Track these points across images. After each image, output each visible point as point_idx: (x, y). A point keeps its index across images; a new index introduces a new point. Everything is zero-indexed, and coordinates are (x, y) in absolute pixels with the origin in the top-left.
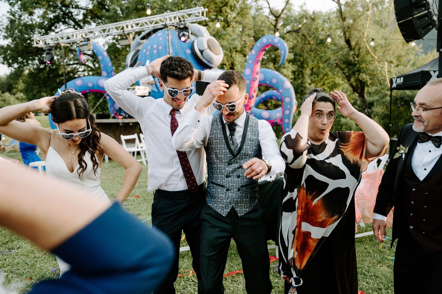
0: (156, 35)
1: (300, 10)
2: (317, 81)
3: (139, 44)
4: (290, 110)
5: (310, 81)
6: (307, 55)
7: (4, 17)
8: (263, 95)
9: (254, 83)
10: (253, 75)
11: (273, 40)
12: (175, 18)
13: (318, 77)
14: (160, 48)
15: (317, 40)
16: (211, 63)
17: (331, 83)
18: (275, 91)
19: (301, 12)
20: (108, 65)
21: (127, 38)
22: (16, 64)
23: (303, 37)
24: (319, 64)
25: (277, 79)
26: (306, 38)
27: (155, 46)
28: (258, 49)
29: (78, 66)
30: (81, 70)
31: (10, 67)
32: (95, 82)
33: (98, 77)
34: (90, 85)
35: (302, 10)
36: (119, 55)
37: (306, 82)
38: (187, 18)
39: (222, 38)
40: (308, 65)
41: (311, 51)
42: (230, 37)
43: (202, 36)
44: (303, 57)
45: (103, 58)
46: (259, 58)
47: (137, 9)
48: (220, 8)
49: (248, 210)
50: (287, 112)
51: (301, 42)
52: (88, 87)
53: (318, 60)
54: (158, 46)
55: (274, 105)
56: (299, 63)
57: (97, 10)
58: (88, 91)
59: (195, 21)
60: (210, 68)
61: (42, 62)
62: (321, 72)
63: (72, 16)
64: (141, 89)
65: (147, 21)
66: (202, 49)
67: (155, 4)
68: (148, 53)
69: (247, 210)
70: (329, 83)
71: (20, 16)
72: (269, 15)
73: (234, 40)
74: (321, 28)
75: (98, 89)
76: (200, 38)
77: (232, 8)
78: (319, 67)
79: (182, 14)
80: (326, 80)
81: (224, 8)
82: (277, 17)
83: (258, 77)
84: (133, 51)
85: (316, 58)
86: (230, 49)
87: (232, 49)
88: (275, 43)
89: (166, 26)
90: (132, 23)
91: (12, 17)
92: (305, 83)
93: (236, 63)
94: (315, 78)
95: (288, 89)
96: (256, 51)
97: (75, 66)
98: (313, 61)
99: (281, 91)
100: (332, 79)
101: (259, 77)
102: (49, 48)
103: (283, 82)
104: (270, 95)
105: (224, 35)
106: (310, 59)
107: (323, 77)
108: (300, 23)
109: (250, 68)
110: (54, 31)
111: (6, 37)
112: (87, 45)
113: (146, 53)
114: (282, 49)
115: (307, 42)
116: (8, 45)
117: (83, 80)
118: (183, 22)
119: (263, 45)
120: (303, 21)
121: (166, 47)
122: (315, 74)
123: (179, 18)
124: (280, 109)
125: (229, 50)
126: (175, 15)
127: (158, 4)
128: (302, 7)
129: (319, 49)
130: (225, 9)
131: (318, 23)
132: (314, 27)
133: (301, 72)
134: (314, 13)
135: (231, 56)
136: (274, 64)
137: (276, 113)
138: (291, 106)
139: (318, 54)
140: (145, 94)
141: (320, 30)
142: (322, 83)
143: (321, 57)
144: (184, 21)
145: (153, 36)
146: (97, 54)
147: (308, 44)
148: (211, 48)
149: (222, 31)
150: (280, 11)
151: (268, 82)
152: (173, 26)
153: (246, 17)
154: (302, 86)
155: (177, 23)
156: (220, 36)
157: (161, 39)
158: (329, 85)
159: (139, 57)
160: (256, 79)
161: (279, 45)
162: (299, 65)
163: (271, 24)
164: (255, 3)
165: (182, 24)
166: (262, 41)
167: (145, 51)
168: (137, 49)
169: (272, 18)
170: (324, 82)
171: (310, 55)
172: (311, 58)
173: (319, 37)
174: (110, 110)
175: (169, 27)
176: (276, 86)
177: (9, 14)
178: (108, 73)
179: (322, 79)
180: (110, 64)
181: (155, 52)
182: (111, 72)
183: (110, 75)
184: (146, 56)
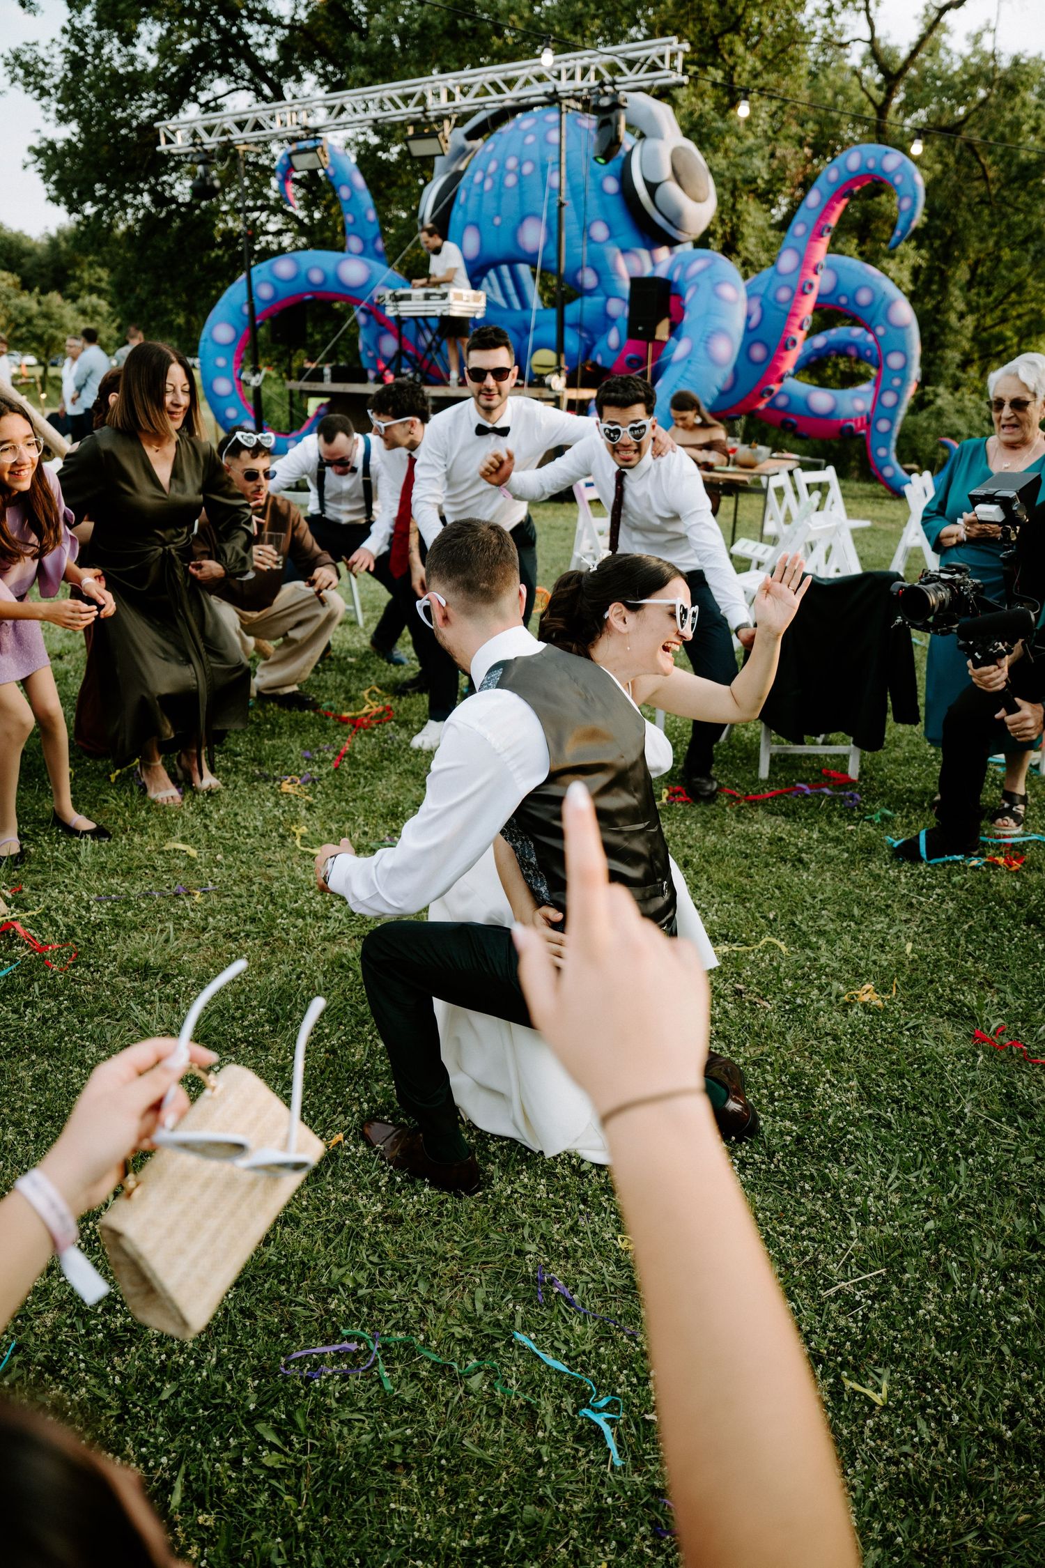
0: (517, 127)
1: (967, 51)
2: (986, 306)
3: (461, 153)
4: (899, 392)
5: (961, 306)
6: (969, 217)
7: (56, 50)
8: (819, 341)
9: (803, 299)
10: (803, 275)
11: (880, 163)
12: (585, 70)
13: (989, 293)
14: (527, 168)
15: (1009, 165)
16: (677, 228)
17: (1026, 319)
18: (857, 331)
19: (974, 60)
20: (366, 216)
21: (434, 135)
22: (89, 204)
23: (967, 154)
24: (1000, 249)
25: (873, 293)
26: (976, 155)
27: (511, 163)
28: (829, 191)
29: (263, 216)
30: (272, 227)
32: (329, 268)
33: (337, 255)
34: (316, 277)
35: (975, 53)
36: (389, 186)
37: (951, 307)
38: (624, 75)
39: (712, 145)
40: (963, 251)
41: (982, 202)
42: (735, 140)
43: (659, 136)
44: (956, 223)
45: (352, 196)
46: (827, 218)
47: (452, 32)
48: (715, 38)
50: (889, 399)
51: (957, 171)
52: (309, 281)
53: (1000, 235)
54: (520, 164)
55: (843, 373)
56: (937, 243)
57: (327, 32)
58: (308, 297)
59: (645, 84)
60: (672, 243)
61: (160, 200)
62: (1003, 277)
63: (247, 46)
65: (498, 78)
66: (653, 179)
67: (514, 17)
68: (488, 184)
70: (1019, 316)
71: (99, 46)
72: (864, 65)
73: (749, 152)
74: (1032, 123)
76: (650, 143)
77: (753, 37)
78: (998, 259)
79: (607, 59)
80: (1013, 304)
81: (728, 38)
82: (892, 78)
83: (816, 280)
84: (441, 174)
85: (996, 231)
86: (734, 181)
87: (740, 185)
88: (884, 172)
89: (553, 99)
90: (450, 83)
91: (75, 49)
92: (946, 311)
93: (746, 230)
94: (978, 294)
95: (903, 328)
96: (822, 195)
97: (255, 215)
98: (983, 239)
99: (880, 331)
100: (1033, 305)
101: (821, 282)
102: (204, 157)
103: (891, 303)
104: (839, 342)
105: (721, 134)
106: (974, 232)
107: (1007, 296)
108: (961, 99)
109: (795, 249)
110: (195, 99)
111: (63, 118)
112: (314, 150)
113: (482, 183)
114: (907, 196)
115: (977, 172)
116: (68, 142)
117: (297, 263)
118: (608, 89)
119: (846, 177)
120: (973, 95)
121: (544, 168)
122: (980, 284)
123: (598, 74)
124: (866, 388)
125: (729, 186)
126: (586, 61)
127: (521, 18)
128: (977, 39)
129: (1012, 198)
130: (731, 42)
131: (1024, 104)
132: (1008, 116)
133: (942, 273)
134: (1016, 62)
135: (733, 208)
136: (862, 241)
137: (853, 398)
138: (905, 381)
139: (1004, 216)
141: (1026, 128)
142: (998, 313)
143: (1011, 228)
144: (613, 83)
145: (507, 128)
146: (336, 182)
147: (978, 179)
148: (683, 179)
149: (714, 120)
150: (904, 53)
151: (843, 300)
152: (577, 99)
153: (789, 72)
154: (936, 321)
155: (590, 89)
156: (708, 136)
157: (530, 139)
158: (1018, 323)
159: (462, 197)
160: (811, 286)
161: (898, 180)
162: (936, 251)
163: (871, 100)
164: (827, 21)
165: (606, 94)
166: (845, 162)
167: (478, 177)
168: (453, 169)
169: (873, 76)
170: (1004, 311)
171: (977, 216)
172: (979, 227)
173: (1017, 156)
174: (363, 357)
175: (566, 102)
176: (865, 315)
177: (67, 37)
178: (364, 242)
179: (1001, 303)
180: (372, 215)
181: (511, 180)
182: (374, 241)
183: (370, 248)
184: (481, 195)
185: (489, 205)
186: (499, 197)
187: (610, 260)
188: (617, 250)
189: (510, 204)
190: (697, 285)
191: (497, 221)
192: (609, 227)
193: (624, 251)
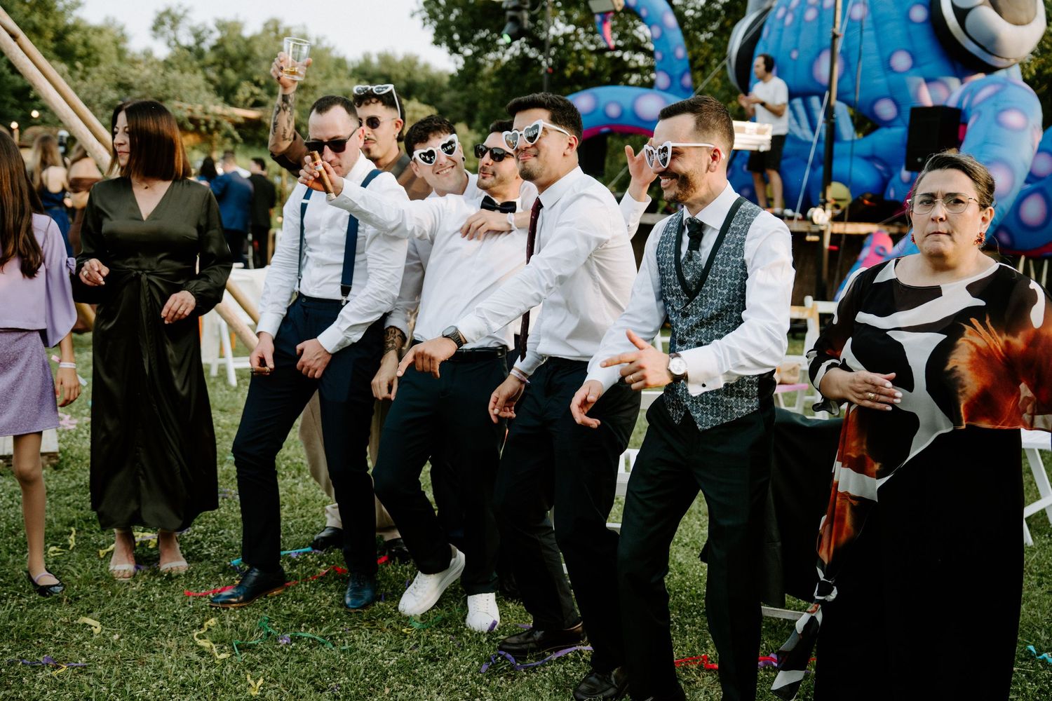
20: (674, 53)
31: (455, 55)
32: (629, 104)
33: (638, 91)
34: (613, 111)
45: (663, 35)
49: (721, 420)
52: (606, 115)
58: (605, 130)
64: (747, 131)
66: (962, 5)
68: (789, 19)
69: (719, 419)
75: (633, 122)
84: (753, 11)
97: (618, 54)
102: (517, 3)
113: (784, 18)
117: (596, 98)
140: (759, 145)
159: (765, 32)
167: (781, 13)
178: (671, 78)
180: (681, 52)
181: (811, 14)
182: (682, 76)
183: (677, 83)
184: (781, 31)
185: (788, 39)
186: (798, 31)
187: (912, 90)
188: (921, 80)
189: (808, 39)
190: (980, 113)
191: (794, 55)
192: (913, 57)
193: (929, 81)
